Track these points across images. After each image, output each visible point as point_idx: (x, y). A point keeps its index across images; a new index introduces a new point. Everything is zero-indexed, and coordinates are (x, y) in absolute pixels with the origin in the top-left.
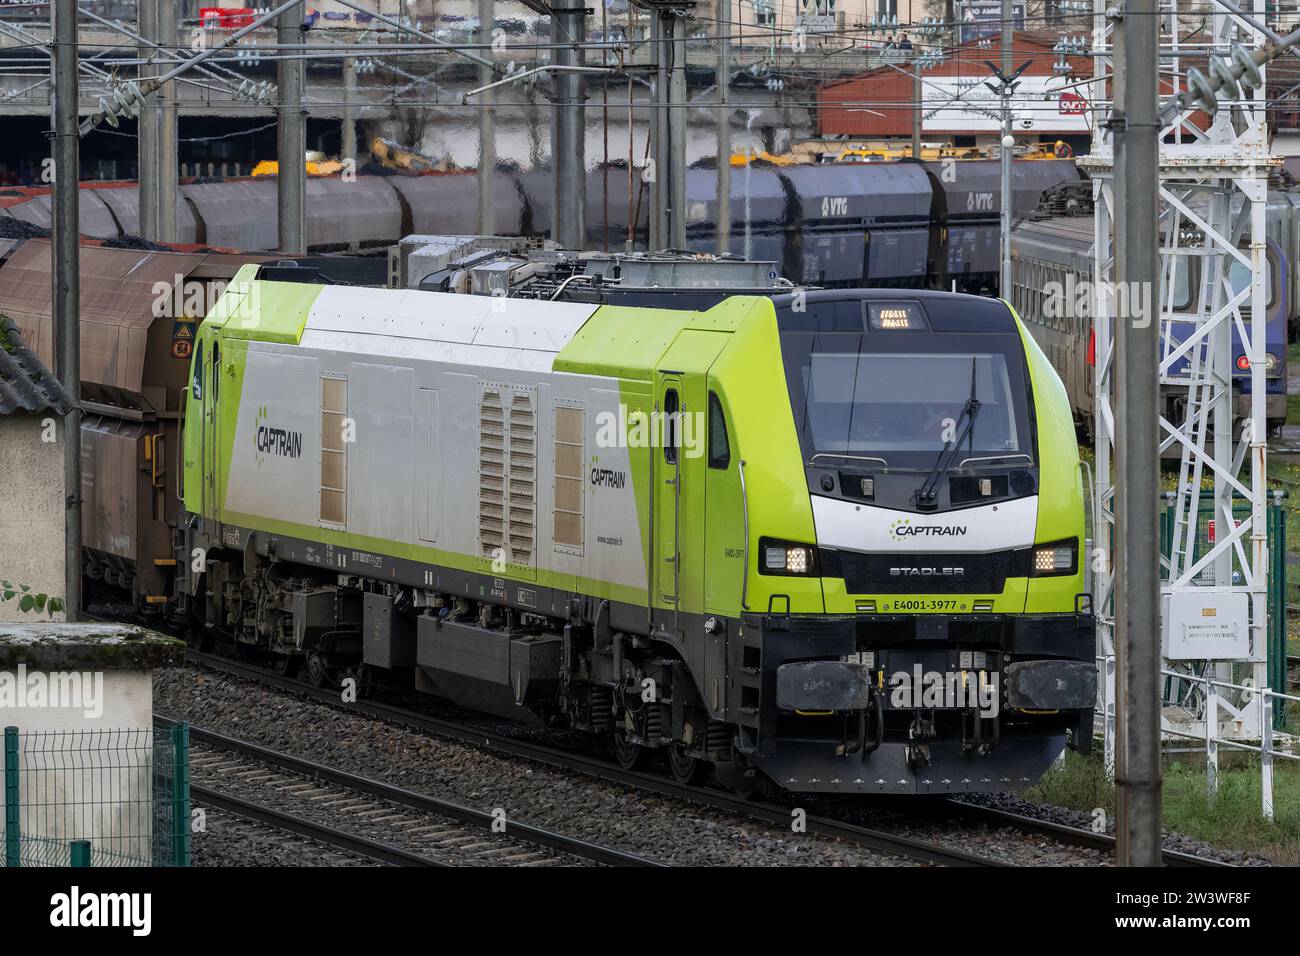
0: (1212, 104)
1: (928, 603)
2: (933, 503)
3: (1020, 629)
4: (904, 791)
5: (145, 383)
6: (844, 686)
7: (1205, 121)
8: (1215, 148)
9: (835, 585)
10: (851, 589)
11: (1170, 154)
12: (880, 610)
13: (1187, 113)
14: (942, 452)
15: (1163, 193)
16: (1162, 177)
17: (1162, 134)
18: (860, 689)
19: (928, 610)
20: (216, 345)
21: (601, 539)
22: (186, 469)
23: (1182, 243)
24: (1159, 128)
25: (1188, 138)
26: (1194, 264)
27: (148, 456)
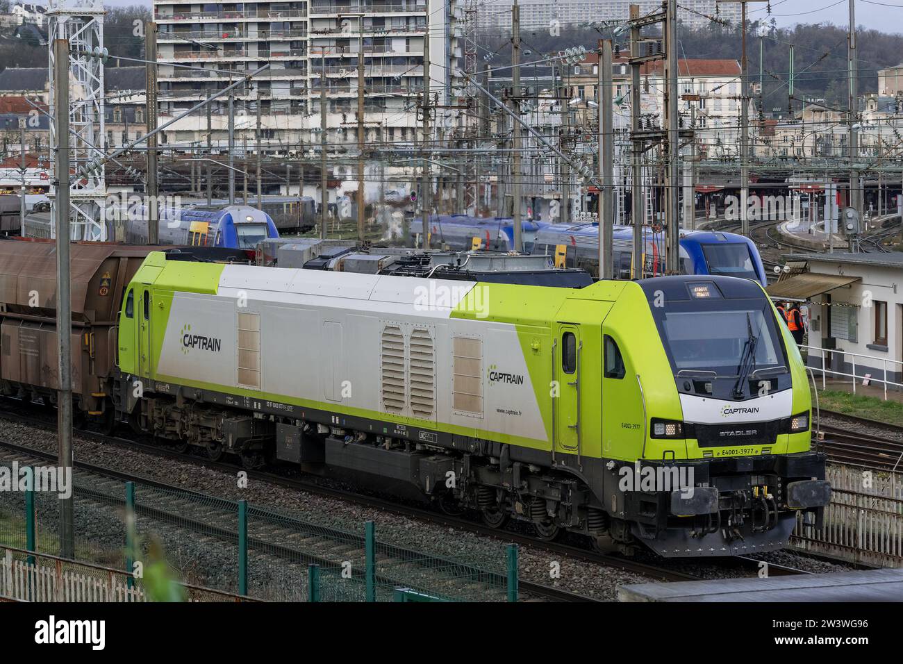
0: (86, 177)
1: (739, 451)
2: (742, 395)
3: (791, 464)
4: (724, 555)
5: (85, 308)
6: (706, 501)
7: (85, 182)
8: (89, 190)
9: (693, 443)
10: (701, 445)
11: (73, 192)
12: (715, 456)
13: (79, 180)
14: (739, 367)
15: (72, 204)
16: (71, 200)
17: (72, 186)
18: (714, 502)
19: (739, 455)
20: (146, 293)
21: (498, 410)
22: (120, 351)
23: (79, 220)
24: (70, 185)
25: (80, 188)
26: (83, 227)
27: (87, 343)
